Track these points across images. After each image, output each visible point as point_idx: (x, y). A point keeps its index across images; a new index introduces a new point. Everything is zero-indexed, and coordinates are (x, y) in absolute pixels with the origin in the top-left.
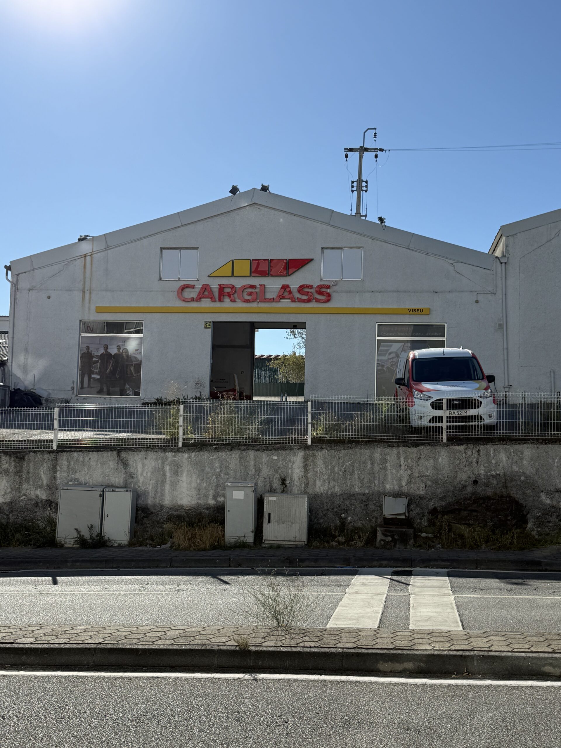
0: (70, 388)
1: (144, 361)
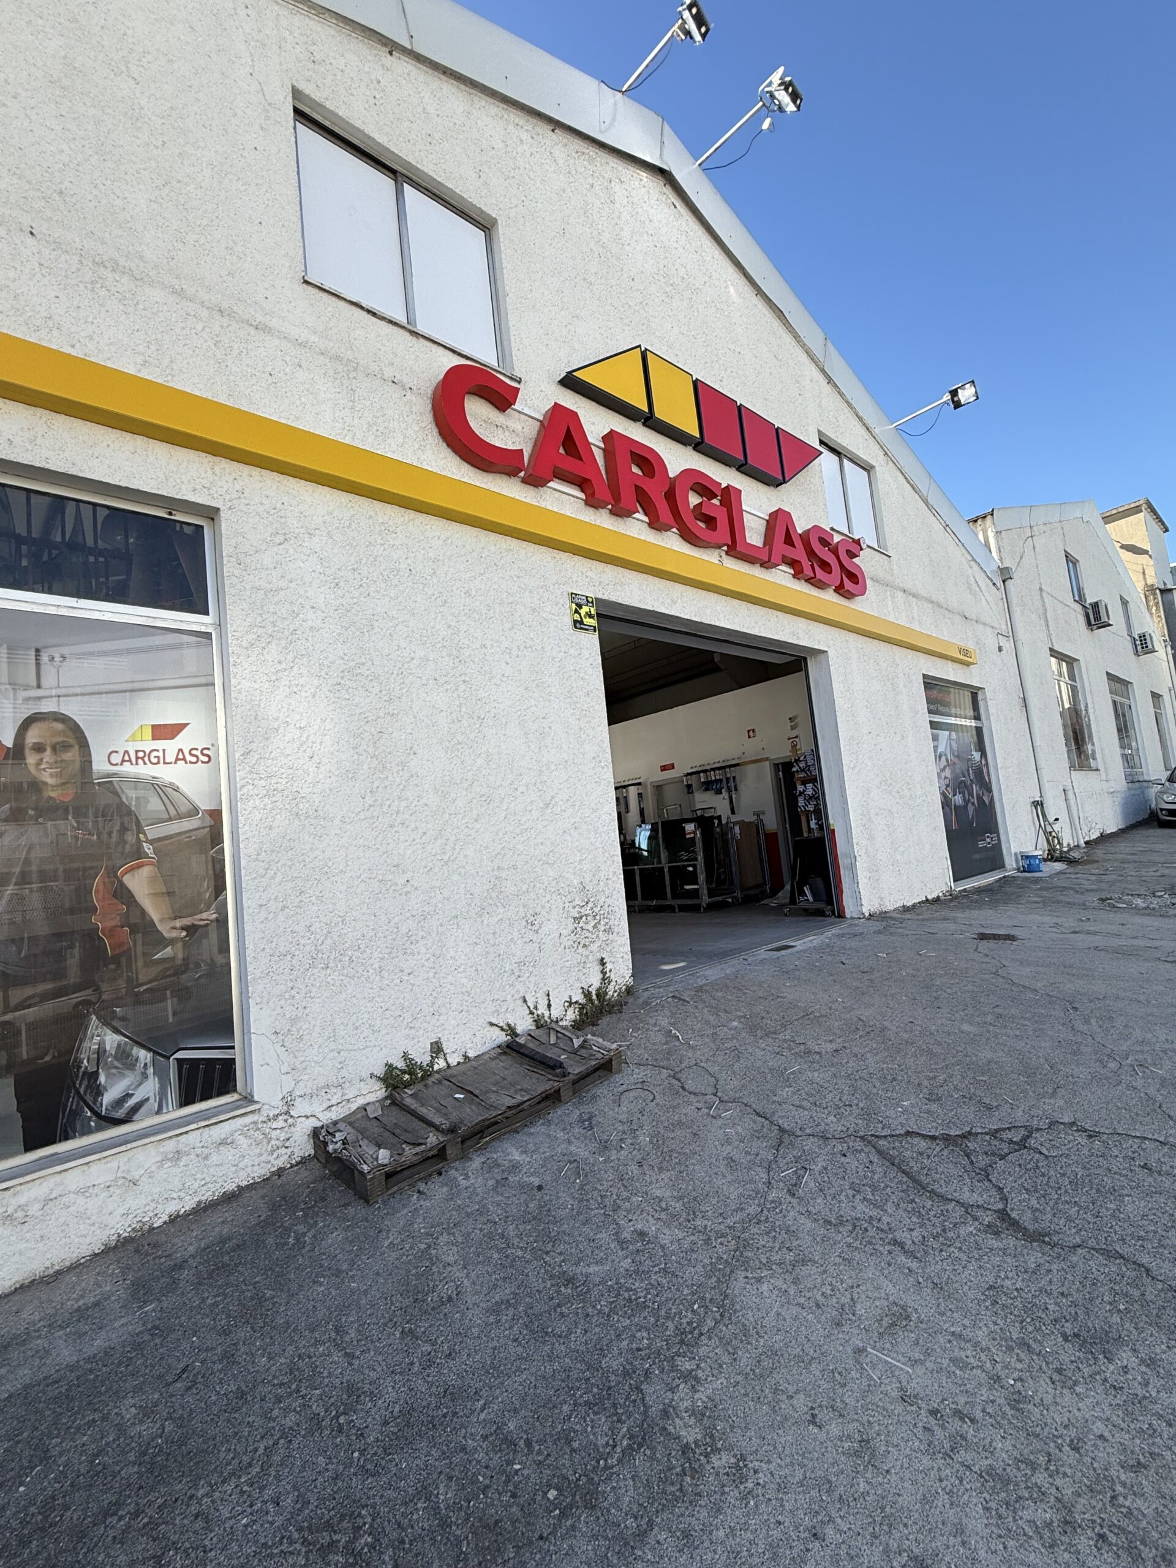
1: (245, 816)
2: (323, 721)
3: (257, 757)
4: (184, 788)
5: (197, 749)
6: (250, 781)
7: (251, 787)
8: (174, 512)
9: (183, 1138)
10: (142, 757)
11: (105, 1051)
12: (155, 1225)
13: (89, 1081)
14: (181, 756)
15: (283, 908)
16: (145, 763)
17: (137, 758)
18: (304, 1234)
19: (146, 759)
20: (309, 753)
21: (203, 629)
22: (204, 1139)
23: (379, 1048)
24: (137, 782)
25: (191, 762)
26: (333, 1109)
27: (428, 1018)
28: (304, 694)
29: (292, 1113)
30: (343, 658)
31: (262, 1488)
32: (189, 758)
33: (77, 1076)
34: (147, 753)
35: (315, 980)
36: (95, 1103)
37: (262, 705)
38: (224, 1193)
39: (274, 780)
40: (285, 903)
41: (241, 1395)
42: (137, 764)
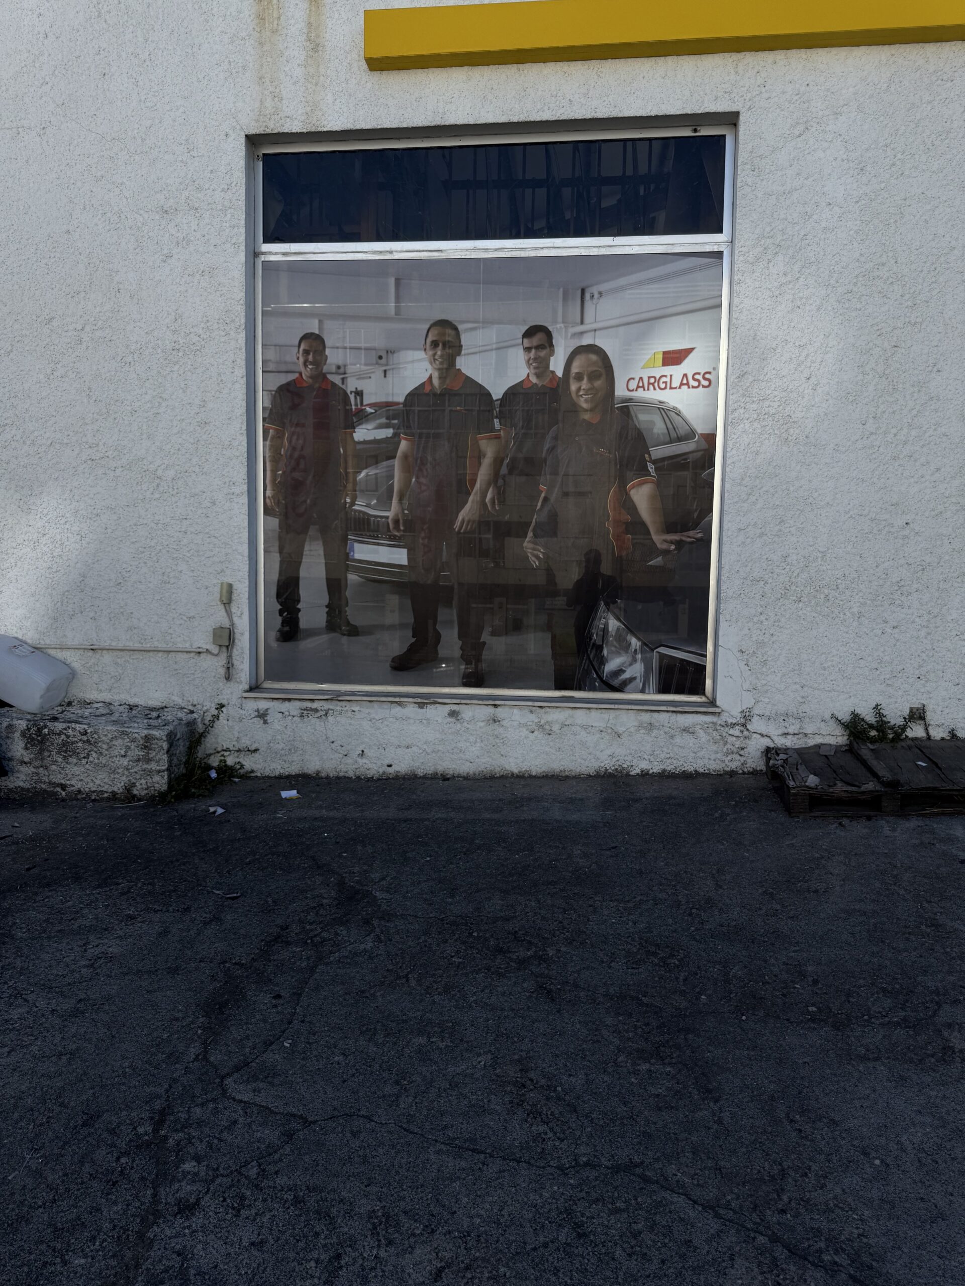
0: (204, 641)
1: (734, 441)
2: (827, 337)
3: (751, 379)
4: (685, 412)
5: (699, 374)
6: (742, 405)
7: (742, 411)
8: (699, 128)
9: (656, 715)
10: (654, 383)
11: (608, 631)
12: (631, 773)
13: (596, 651)
14: (685, 381)
15: (762, 535)
16: (655, 389)
17: (649, 384)
18: (728, 815)
19: (656, 385)
20: (806, 374)
21: (716, 249)
22: (671, 722)
23: (847, 696)
24: (647, 406)
25: (693, 387)
26: (789, 737)
27: (911, 680)
28: (808, 308)
29: (749, 727)
30: (858, 260)
31: (630, 914)
32: (693, 383)
33: (589, 645)
34: (658, 378)
35: (785, 610)
36: (599, 670)
37: (762, 324)
38: (684, 771)
39: (767, 403)
40: (763, 530)
41: (640, 872)
42: (648, 389)
